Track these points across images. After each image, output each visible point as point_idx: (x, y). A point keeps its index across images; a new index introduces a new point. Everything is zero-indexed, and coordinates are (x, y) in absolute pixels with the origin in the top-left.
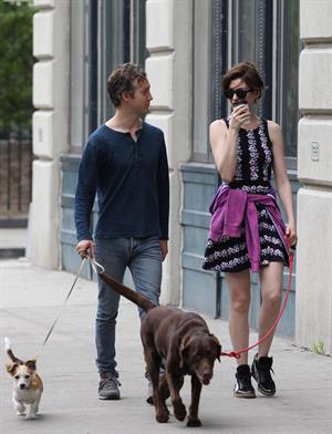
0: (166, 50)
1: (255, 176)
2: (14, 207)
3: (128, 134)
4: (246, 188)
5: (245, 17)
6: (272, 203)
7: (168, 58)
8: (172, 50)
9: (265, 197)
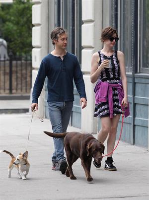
0: (91, 21)
1: (112, 76)
2: (24, 90)
3: (59, 57)
4: (108, 81)
5: (125, 6)
6: (120, 88)
7: (92, 24)
8: (93, 21)
9: (117, 85)
